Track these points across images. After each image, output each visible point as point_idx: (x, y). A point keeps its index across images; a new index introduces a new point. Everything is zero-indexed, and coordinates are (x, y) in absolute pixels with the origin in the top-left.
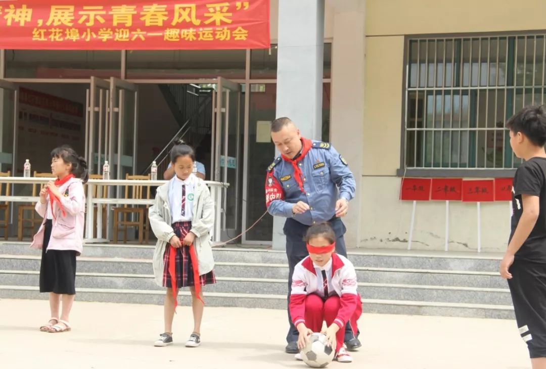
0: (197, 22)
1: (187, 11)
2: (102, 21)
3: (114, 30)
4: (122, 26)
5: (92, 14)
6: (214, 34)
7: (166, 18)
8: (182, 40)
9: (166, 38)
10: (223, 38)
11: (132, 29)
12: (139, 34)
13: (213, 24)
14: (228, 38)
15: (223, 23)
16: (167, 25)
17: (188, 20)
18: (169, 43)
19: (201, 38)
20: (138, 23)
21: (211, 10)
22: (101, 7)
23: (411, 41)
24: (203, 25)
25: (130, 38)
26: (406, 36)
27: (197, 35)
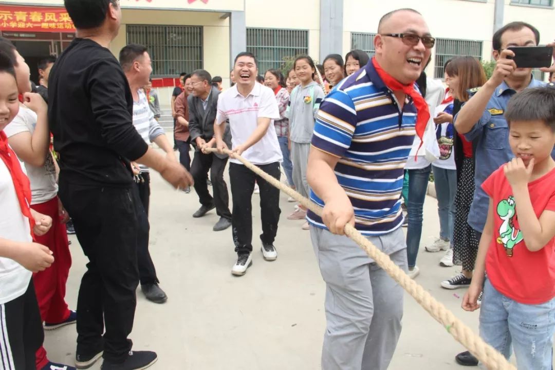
0: (56, 20)
1: (51, 16)
2: (11, 18)
3: (17, 22)
4: (21, 21)
5: (6, 15)
6: (64, 26)
7: (42, 19)
8: (50, 28)
9: (42, 27)
10: (68, 27)
11: (26, 22)
12: (29, 25)
13: (63, 22)
14: (71, 28)
15: (68, 22)
16: (42, 21)
17: (52, 19)
18: (43, 29)
19: (58, 27)
20: (28, 21)
21: (62, 16)
22: (9, 12)
23: (129, 26)
24: (59, 22)
25: (26, 26)
26: (127, 25)
27: (56, 26)
